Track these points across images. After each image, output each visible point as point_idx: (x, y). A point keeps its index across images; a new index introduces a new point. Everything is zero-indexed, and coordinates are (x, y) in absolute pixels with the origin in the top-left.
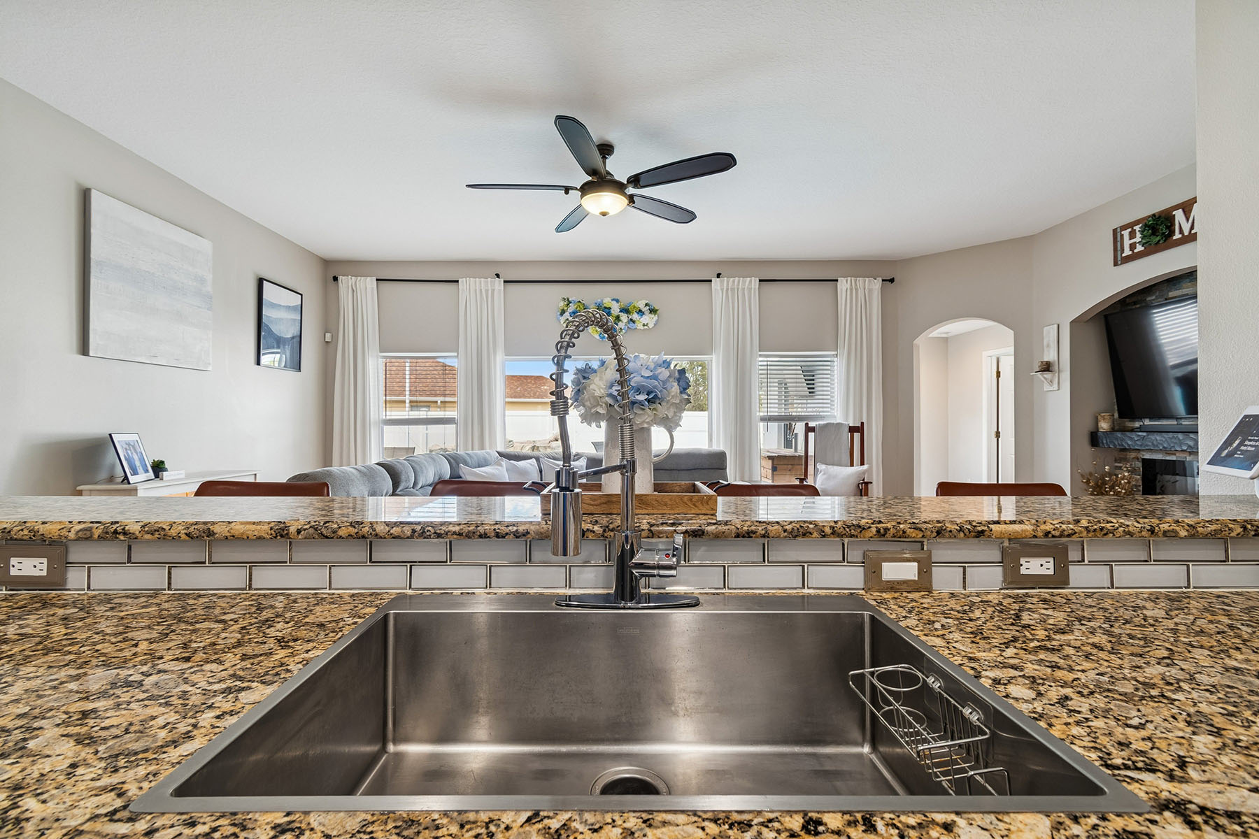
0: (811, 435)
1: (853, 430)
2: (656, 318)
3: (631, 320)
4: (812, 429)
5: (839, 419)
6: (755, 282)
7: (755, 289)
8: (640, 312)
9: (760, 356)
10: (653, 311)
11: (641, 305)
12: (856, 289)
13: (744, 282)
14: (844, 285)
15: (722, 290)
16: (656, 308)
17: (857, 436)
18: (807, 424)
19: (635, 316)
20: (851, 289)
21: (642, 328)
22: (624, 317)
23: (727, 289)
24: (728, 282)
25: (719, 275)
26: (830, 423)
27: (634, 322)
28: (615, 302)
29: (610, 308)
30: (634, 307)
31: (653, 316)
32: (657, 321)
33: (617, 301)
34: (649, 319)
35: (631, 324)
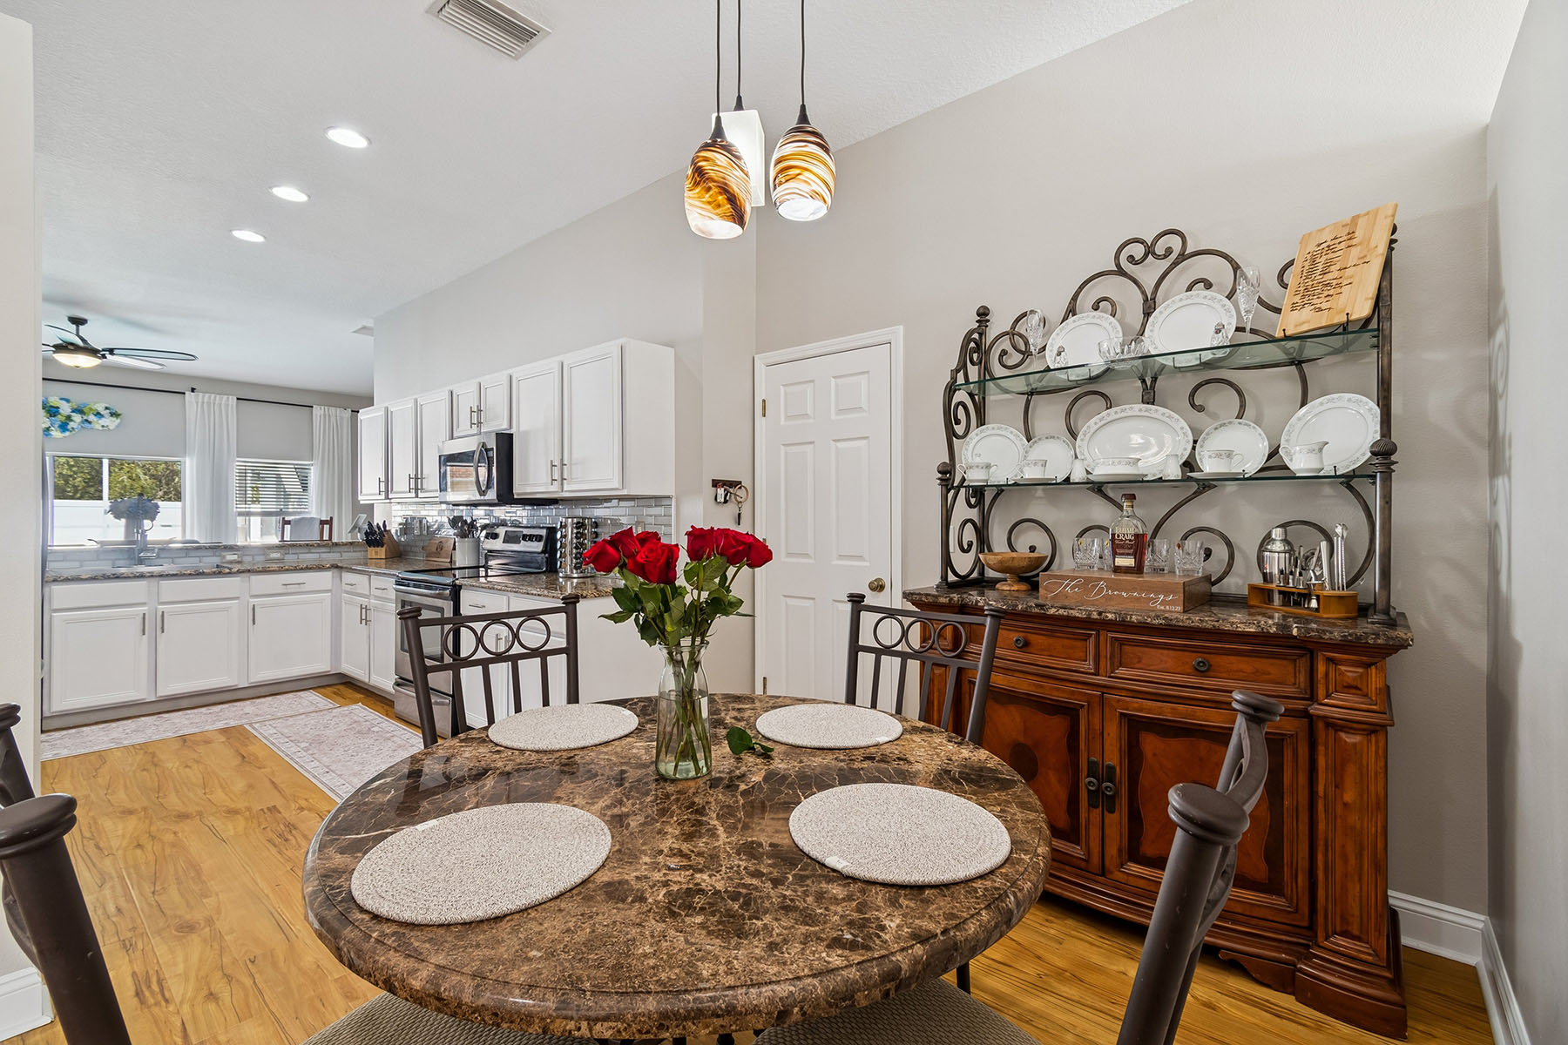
0: (288, 527)
1: (323, 523)
2: (119, 420)
3: (86, 420)
4: (288, 522)
5: (313, 515)
6: (232, 400)
7: (232, 405)
8: (98, 414)
9: (238, 461)
10: (114, 414)
11: (100, 408)
12: (329, 416)
13: (221, 399)
14: (318, 411)
15: (197, 403)
16: (119, 412)
17: (326, 527)
18: (284, 518)
19: (92, 418)
20: (325, 415)
21: (101, 428)
22: (77, 418)
23: (203, 403)
24: (203, 397)
25: (193, 390)
26: (303, 518)
27: (90, 423)
28: (64, 402)
29: (58, 408)
30: (91, 409)
31: (115, 419)
32: (120, 424)
33: (68, 401)
34: (108, 421)
35: (87, 425)
